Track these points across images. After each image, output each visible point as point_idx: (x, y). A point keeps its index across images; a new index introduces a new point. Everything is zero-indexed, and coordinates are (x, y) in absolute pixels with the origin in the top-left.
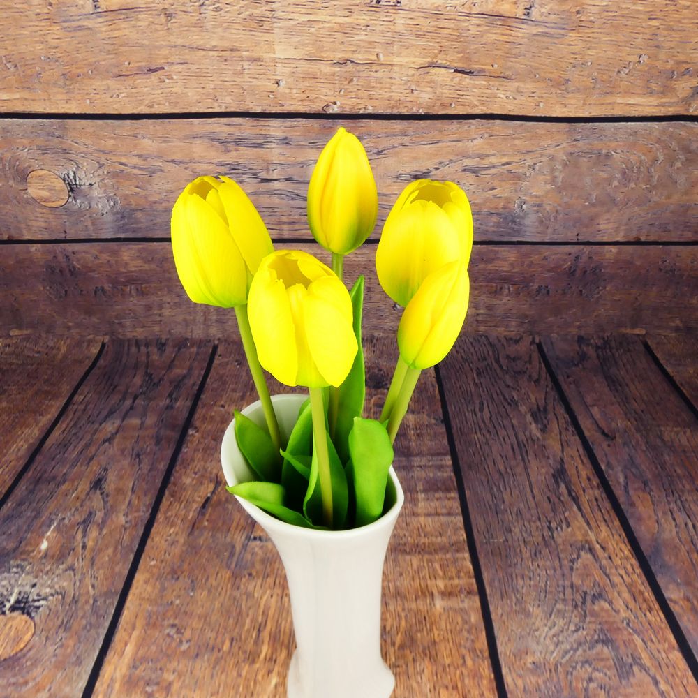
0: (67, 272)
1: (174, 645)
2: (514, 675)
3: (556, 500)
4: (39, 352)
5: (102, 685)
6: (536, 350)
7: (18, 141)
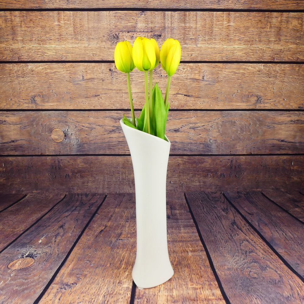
0: (58, 168)
1: (88, 265)
2: (221, 272)
3: (233, 229)
4: (42, 197)
5: (60, 275)
6: (223, 195)
7: (52, 118)
